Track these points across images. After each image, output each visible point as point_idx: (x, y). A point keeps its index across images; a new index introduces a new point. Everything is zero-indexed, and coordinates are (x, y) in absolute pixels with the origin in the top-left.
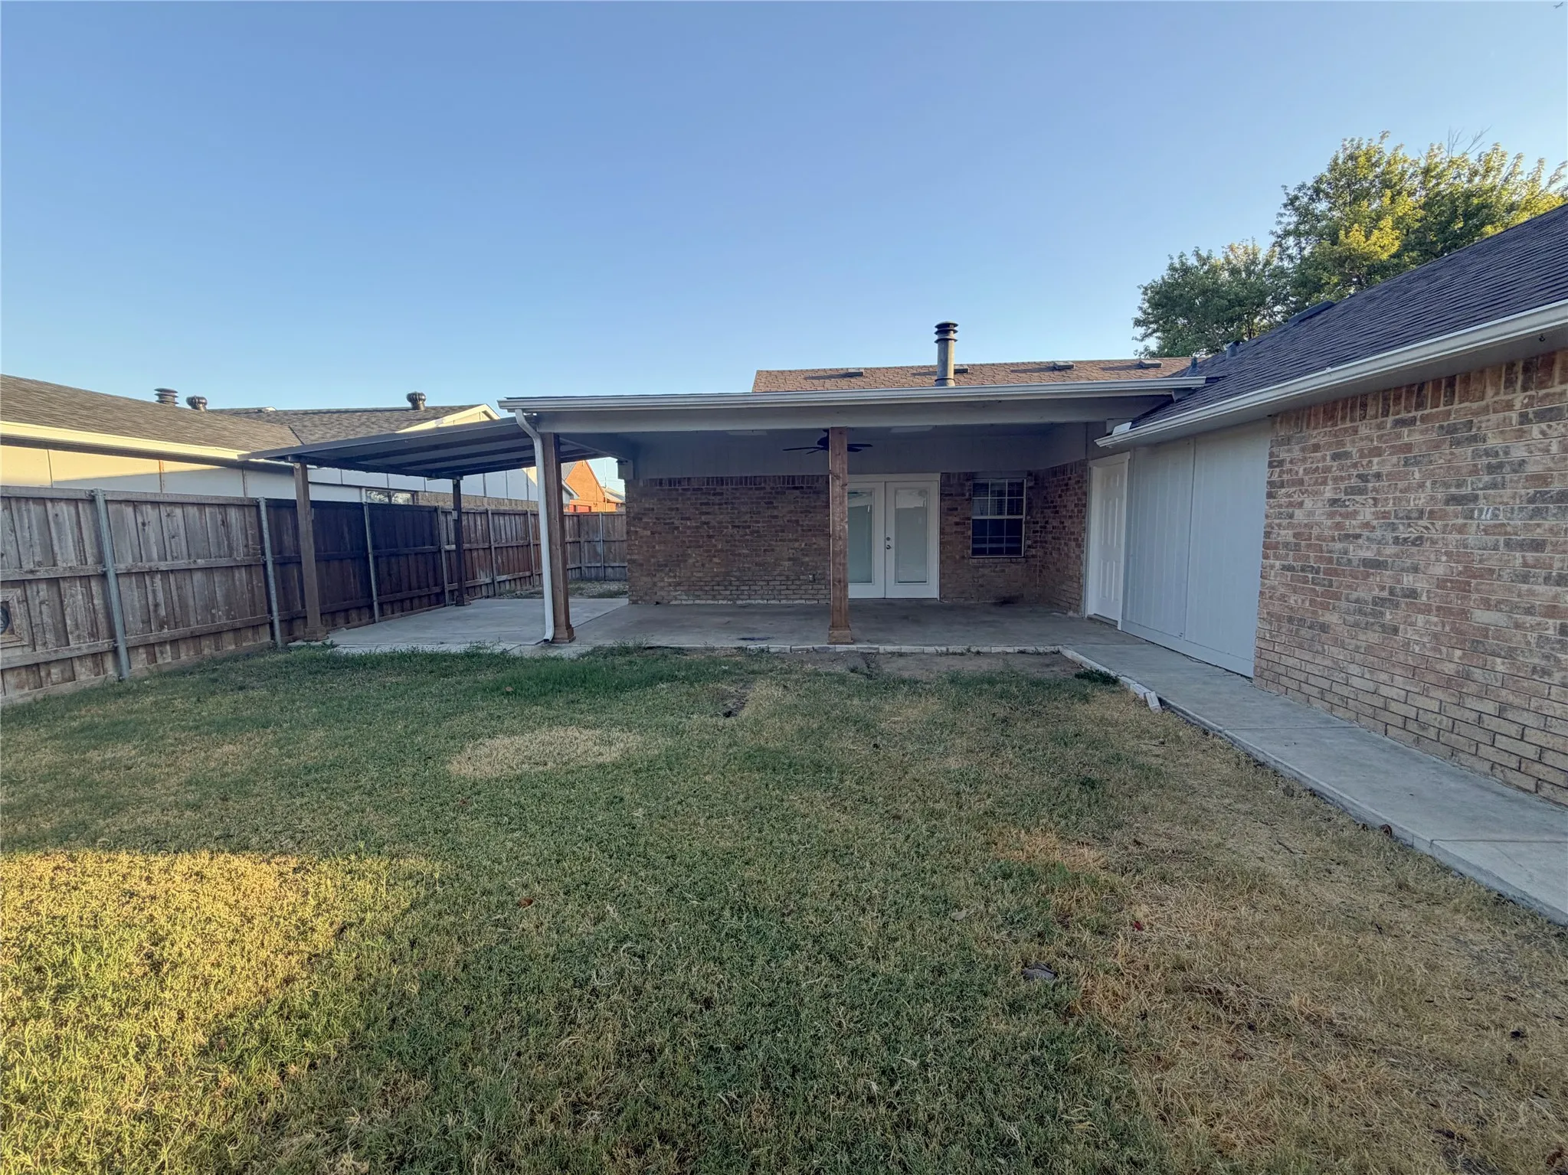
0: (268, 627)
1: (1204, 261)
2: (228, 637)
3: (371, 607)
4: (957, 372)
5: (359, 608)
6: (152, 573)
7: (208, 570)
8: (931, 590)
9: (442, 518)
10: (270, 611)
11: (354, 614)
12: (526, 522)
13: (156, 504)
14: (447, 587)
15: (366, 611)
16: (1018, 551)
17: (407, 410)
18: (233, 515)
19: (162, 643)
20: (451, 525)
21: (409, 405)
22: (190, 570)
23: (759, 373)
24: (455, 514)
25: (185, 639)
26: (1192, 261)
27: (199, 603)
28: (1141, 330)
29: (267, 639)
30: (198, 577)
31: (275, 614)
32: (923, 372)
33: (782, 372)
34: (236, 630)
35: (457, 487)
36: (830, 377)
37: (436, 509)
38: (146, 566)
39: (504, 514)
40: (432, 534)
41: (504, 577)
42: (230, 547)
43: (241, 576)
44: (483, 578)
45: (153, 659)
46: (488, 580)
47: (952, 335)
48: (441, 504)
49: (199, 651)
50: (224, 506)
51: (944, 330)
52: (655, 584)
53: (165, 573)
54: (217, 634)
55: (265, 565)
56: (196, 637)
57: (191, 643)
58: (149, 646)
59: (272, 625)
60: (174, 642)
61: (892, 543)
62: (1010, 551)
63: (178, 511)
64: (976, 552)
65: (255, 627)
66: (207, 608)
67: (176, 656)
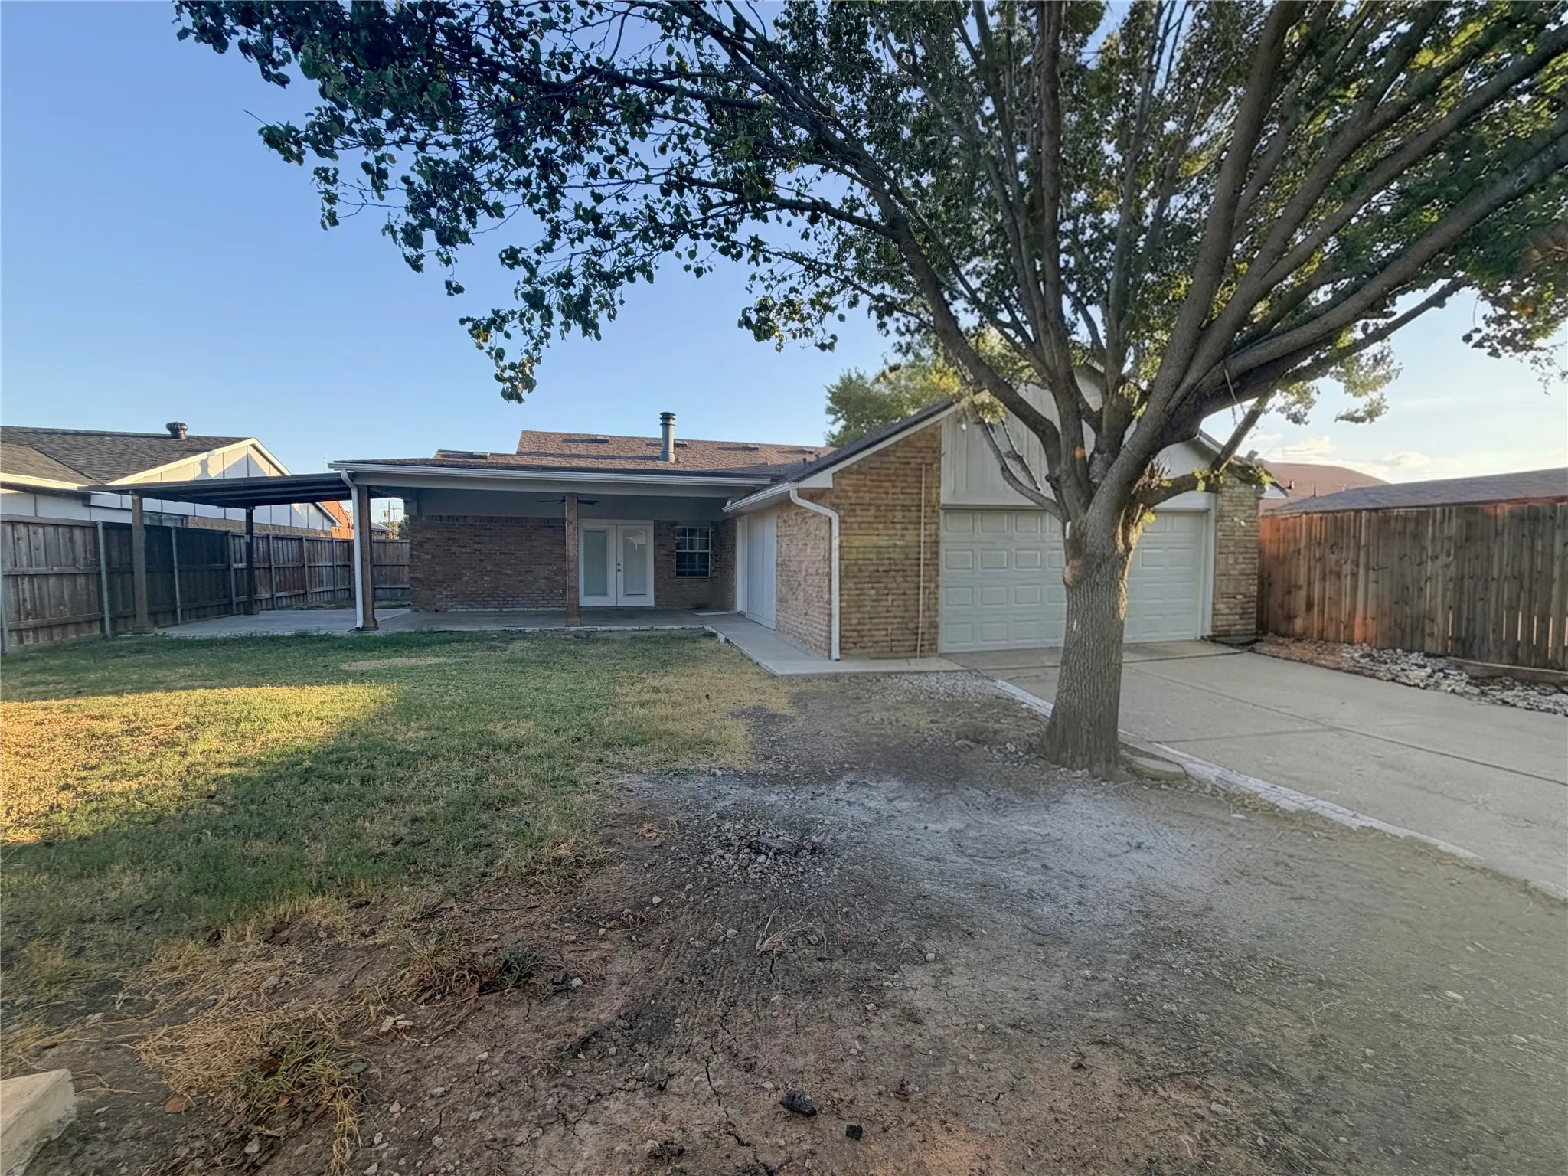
0: (98, 625)
1: (860, 377)
2: (71, 628)
3: (174, 612)
4: (676, 445)
5: (164, 612)
6: (23, 576)
7: (60, 576)
8: (649, 601)
9: (231, 540)
10: (101, 609)
11: (160, 617)
12: (301, 546)
13: (27, 524)
14: (235, 599)
15: (170, 616)
16: (706, 574)
17: (165, 437)
18: (77, 533)
19: (27, 630)
20: (244, 547)
21: (168, 433)
22: (47, 575)
23: (524, 432)
24: (247, 538)
25: (42, 627)
26: (854, 376)
27: (53, 601)
28: (832, 417)
29: (97, 632)
30: (52, 581)
31: (107, 613)
32: (652, 443)
33: (544, 434)
34: (77, 623)
35: (250, 516)
36: (583, 441)
37: (226, 533)
38: (19, 570)
39: (282, 539)
40: (222, 554)
41: (281, 594)
42: (74, 559)
43: (81, 581)
44: (264, 594)
45: (21, 641)
46: (268, 596)
47: (672, 422)
48: (232, 529)
49: (51, 638)
50: (71, 526)
51: (666, 417)
52: (434, 596)
53: (31, 576)
54: (63, 625)
55: (99, 574)
56: (50, 627)
57: (46, 631)
58: (20, 631)
59: (102, 620)
60: (35, 629)
61: (621, 567)
62: (701, 574)
63: (40, 530)
64: (679, 574)
65: (90, 622)
66: (59, 605)
67: (36, 640)
